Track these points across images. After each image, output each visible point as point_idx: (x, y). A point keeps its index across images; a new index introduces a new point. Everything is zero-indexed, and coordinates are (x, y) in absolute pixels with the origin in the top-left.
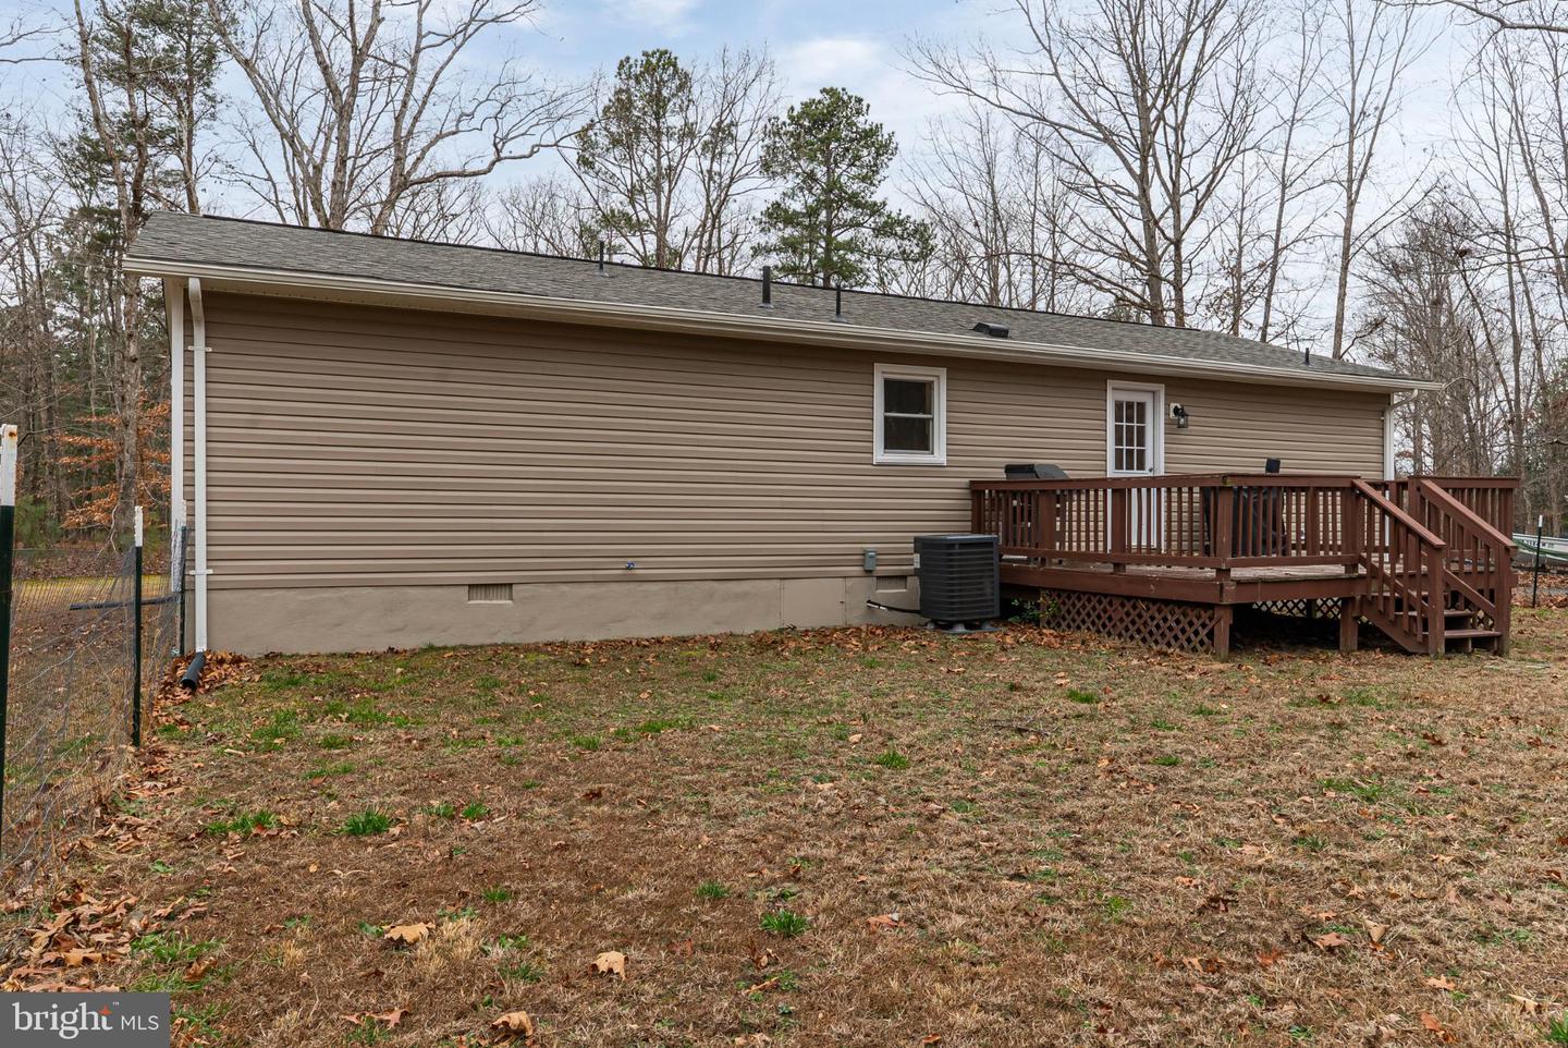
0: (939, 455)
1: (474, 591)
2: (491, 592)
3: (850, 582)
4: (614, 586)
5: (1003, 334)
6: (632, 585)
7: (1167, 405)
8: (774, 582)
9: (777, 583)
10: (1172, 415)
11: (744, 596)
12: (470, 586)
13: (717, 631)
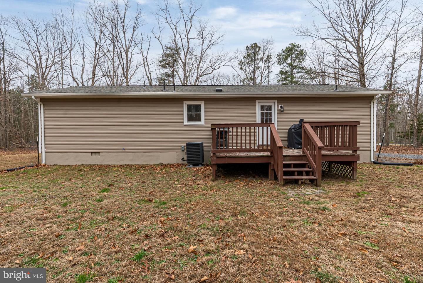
0: (203, 122)
1: (92, 154)
2: (96, 154)
3: (178, 153)
4: (120, 153)
5: (221, 91)
6: (125, 153)
7: (278, 105)
8: (158, 153)
9: (159, 153)
10: (280, 108)
11: (151, 156)
12: (92, 153)
13: (144, 163)
